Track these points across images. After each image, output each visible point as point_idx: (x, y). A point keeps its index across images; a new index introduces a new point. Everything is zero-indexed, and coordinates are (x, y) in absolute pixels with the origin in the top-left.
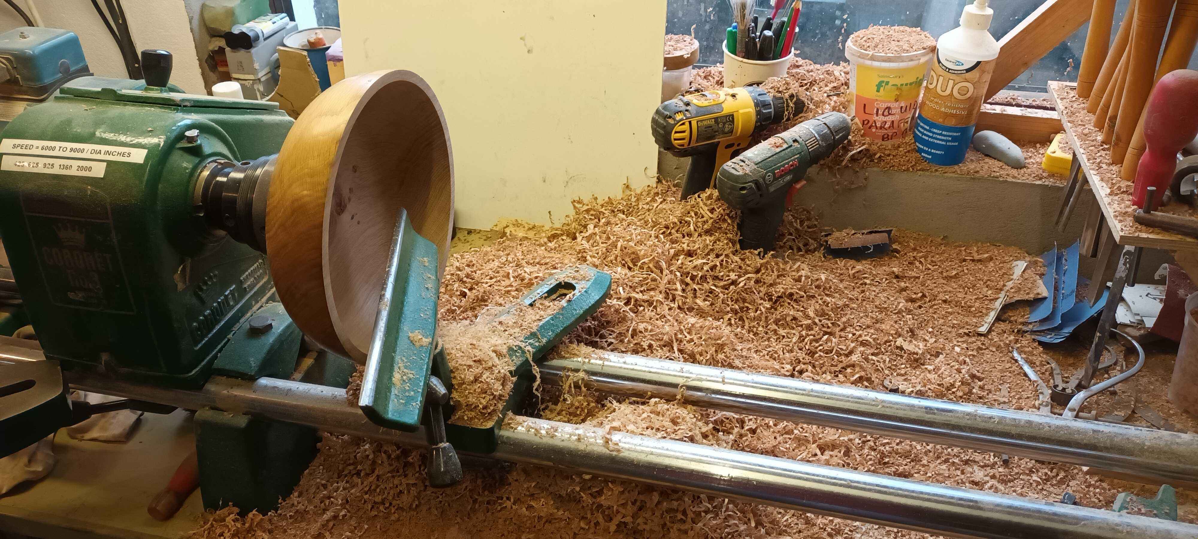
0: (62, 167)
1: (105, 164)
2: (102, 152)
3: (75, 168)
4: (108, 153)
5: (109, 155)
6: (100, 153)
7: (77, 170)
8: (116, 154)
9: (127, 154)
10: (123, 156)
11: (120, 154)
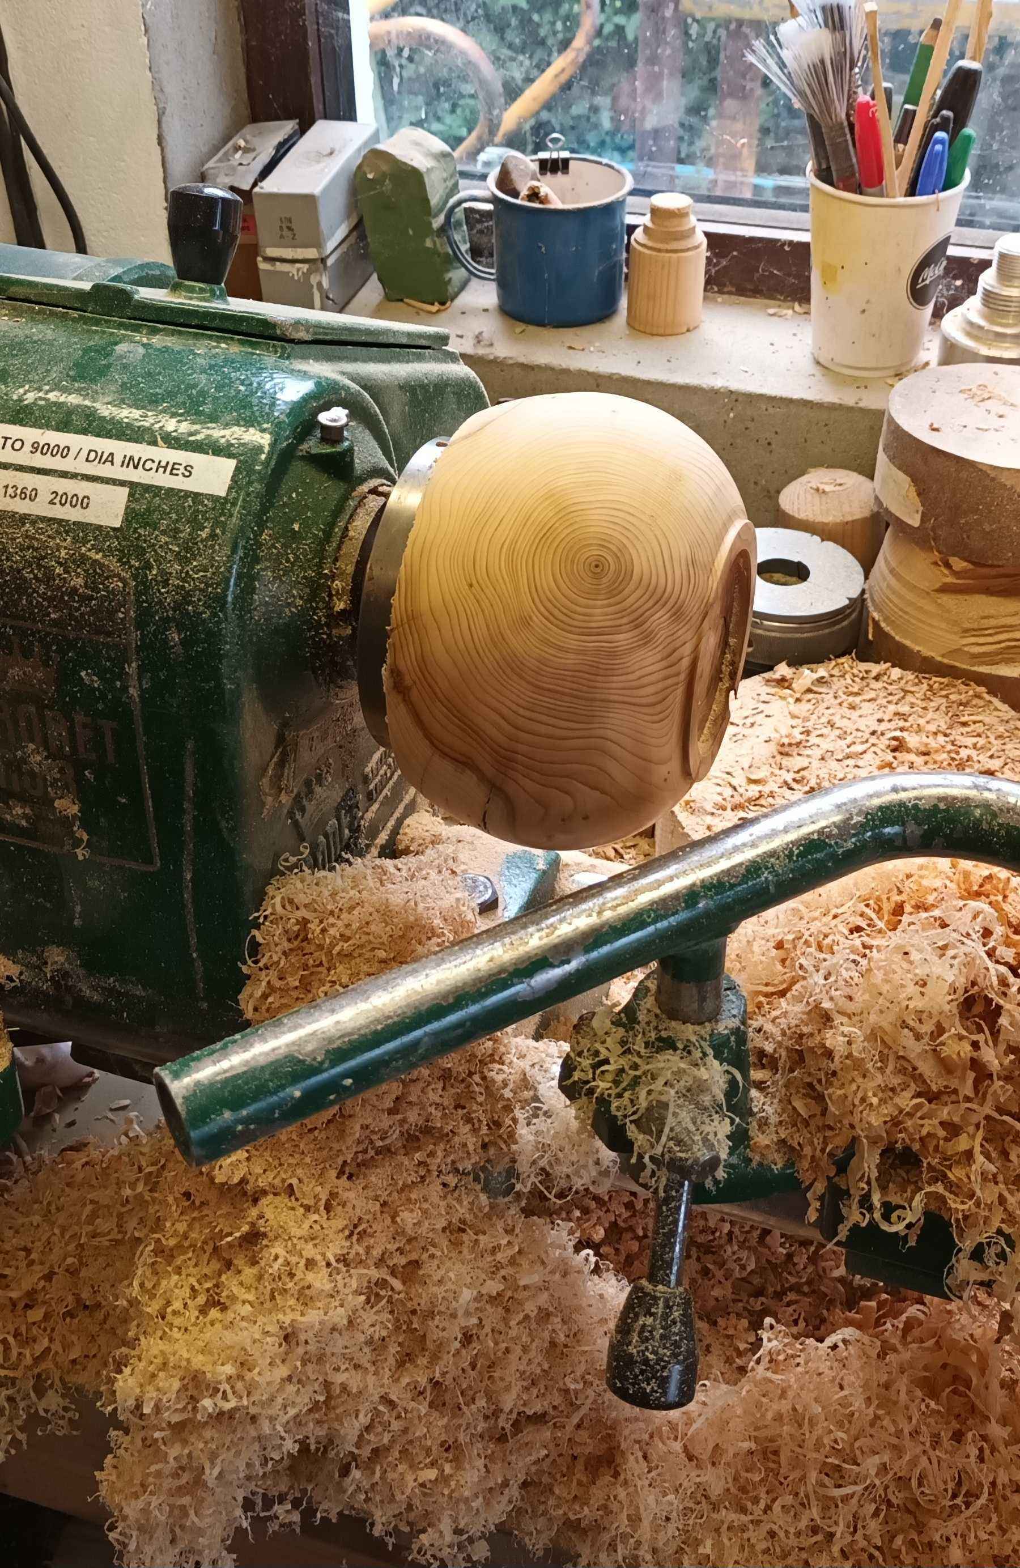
0: (10, 491)
1: (126, 490)
2: (118, 460)
3: (44, 496)
4: (130, 461)
5: (136, 467)
6: (112, 463)
7: (52, 502)
8: (155, 466)
9: (182, 470)
10: (171, 473)
11: (165, 468)
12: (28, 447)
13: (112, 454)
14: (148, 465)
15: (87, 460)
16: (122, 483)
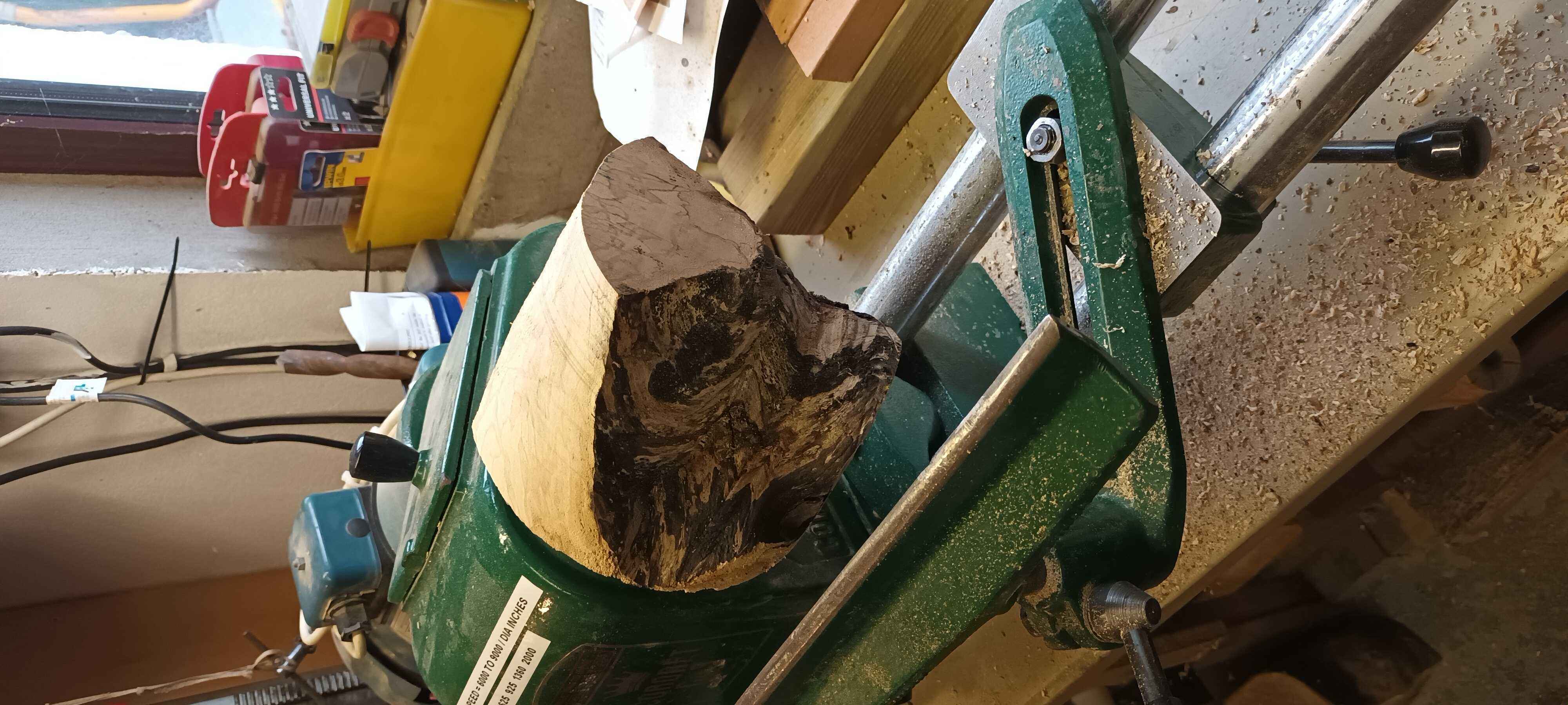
0: (516, 676)
1: (529, 633)
2: (510, 628)
3: (524, 665)
4: (512, 622)
5: (516, 622)
6: (510, 631)
7: (529, 664)
8: (516, 613)
9: (522, 603)
10: (523, 609)
11: (519, 610)
12: (493, 660)
13: (505, 629)
14: (516, 615)
15: (507, 640)
16: (523, 632)
